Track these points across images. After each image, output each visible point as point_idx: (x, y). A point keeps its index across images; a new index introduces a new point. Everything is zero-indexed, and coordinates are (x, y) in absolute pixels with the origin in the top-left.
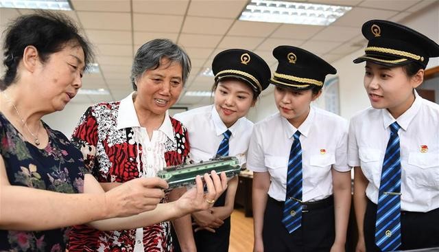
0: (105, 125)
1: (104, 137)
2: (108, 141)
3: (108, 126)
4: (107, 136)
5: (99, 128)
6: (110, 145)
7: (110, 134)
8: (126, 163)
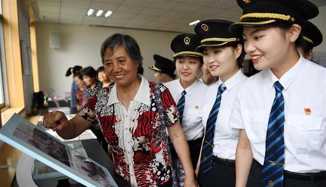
0: (102, 102)
1: (99, 110)
2: (101, 113)
3: (104, 103)
4: (101, 110)
5: (97, 104)
6: (102, 116)
7: (104, 108)
8: (109, 130)
